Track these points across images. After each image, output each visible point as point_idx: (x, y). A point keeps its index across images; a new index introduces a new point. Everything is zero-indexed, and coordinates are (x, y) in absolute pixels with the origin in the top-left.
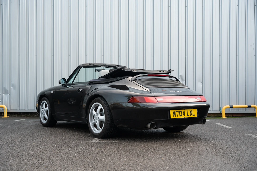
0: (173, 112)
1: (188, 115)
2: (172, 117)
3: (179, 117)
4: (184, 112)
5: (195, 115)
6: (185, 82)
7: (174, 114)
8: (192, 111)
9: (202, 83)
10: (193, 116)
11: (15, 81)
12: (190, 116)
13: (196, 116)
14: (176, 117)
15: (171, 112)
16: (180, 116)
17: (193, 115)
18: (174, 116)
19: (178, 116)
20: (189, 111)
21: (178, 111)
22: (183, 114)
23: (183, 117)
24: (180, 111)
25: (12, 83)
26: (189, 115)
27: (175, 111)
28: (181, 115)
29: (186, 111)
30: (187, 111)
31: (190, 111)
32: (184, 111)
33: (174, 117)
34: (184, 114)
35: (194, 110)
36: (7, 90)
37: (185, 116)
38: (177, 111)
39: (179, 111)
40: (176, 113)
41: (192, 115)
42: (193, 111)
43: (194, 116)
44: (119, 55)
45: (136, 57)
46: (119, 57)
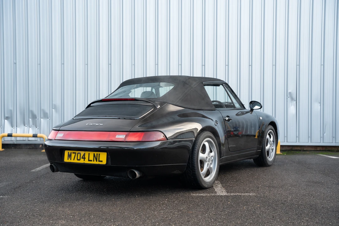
0: (69, 153)
1: (90, 159)
2: (66, 160)
3: (76, 161)
4: (84, 155)
5: (102, 161)
7: (70, 156)
8: (97, 154)
9: (320, 103)
10: (98, 163)
12: (94, 161)
13: (104, 162)
14: (72, 161)
15: (66, 153)
16: (78, 160)
17: (99, 161)
18: (69, 159)
19: (74, 159)
20: (92, 154)
21: (75, 153)
22: (82, 158)
23: (82, 161)
24: (78, 154)
25: (54, 103)
26: (91, 161)
27: (71, 153)
28: (79, 158)
29: (87, 153)
30: (89, 154)
31: (94, 154)
32: (85, 153)
33: (69, 161)
34: (84, 158)
35: (101, 153)
36: (47, 113)
37: (84, 160)
38: (73, 153)
39: (77, 152)
40: (73, 155)
41: (97, 161)
42: (99, 154)
43: (100, 163)
44: (203, 64)
45: (227, 67)
46: (203, 66)
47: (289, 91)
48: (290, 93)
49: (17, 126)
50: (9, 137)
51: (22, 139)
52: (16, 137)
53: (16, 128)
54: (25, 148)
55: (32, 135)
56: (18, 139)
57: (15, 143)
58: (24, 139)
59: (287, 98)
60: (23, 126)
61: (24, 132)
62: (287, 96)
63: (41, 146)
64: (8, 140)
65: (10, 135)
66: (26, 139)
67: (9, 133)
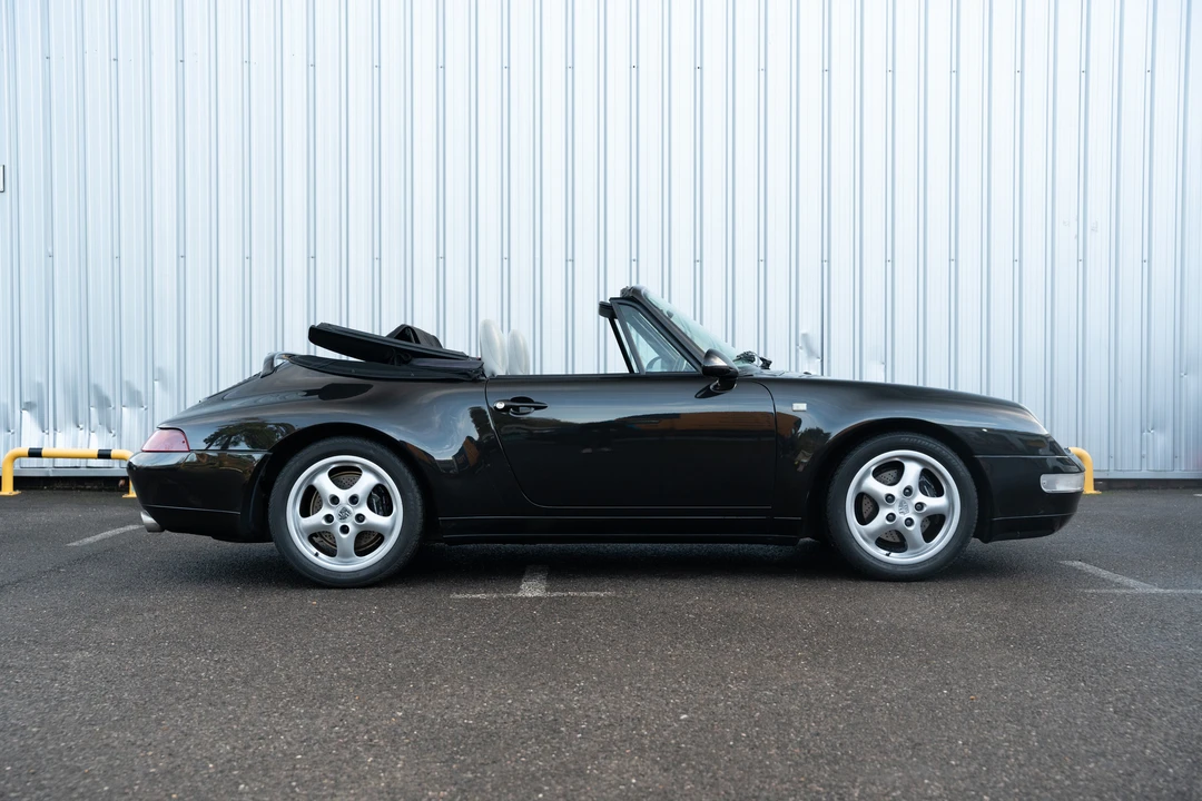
6: (822, 361)
9: (885, 363)
11: (167, 360)
25: (157, 364)
36: (139, 393)
44: (570, 257)
45: (634, 264)
46: (570, 263)
47: (802, 331)
48: (805, 335)
49: (55, 429)
50: (35, 459)
51: (69, 463)
52: (54, 457)
53: (55, 434)
54: (77, 489)
55: (96, 453)
56: (60, 462)
57: (51, 475)
58: (77, 462)
59: (797, 351)
60: (73, 429)
61: (75, 446)
62: (797, 345)
63: (122, 482)
64: (33, 467)
65: (35, 453)
66: (83, 463)
67: (35, 446)
